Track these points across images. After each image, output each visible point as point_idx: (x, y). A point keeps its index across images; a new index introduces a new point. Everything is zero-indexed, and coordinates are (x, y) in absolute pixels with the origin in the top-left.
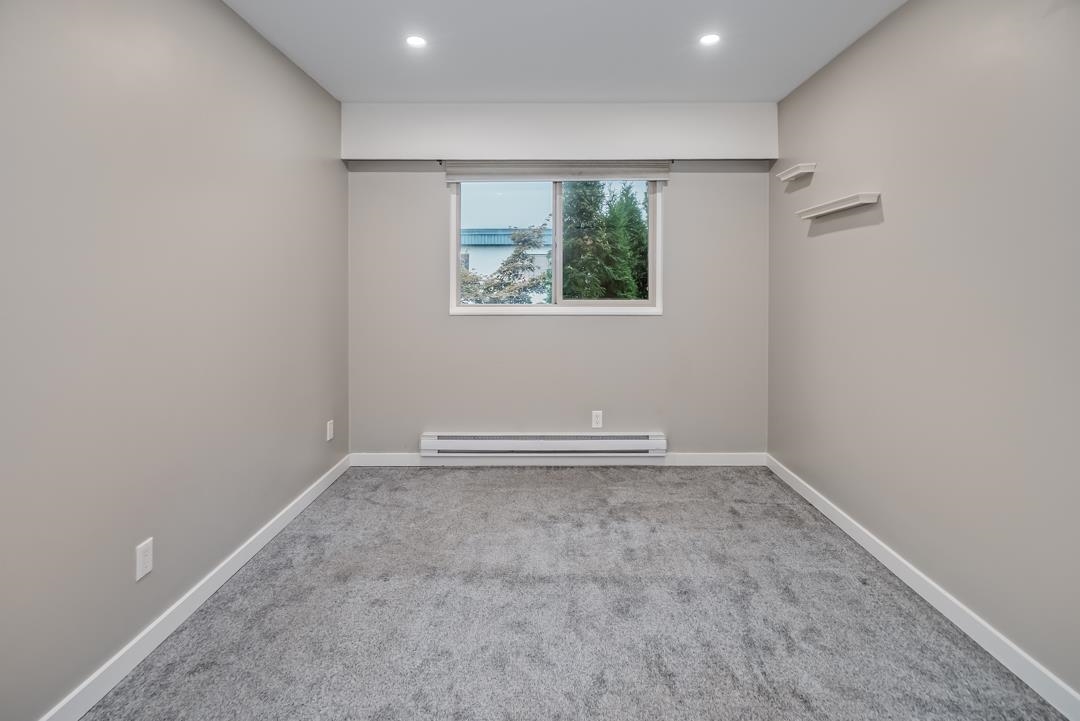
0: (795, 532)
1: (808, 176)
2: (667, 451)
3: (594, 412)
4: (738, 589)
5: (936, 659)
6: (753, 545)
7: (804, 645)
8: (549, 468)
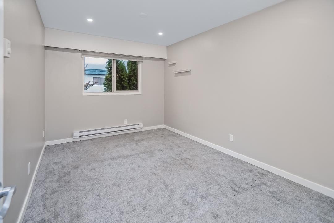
0: (175, 138)
1: (175, 64)
2: (143, 127)
3: (125, 120)
4: (170, 148)
5: (203, 149)
6: (169, 141)
7: (185, 152)
8: (113, 136)
